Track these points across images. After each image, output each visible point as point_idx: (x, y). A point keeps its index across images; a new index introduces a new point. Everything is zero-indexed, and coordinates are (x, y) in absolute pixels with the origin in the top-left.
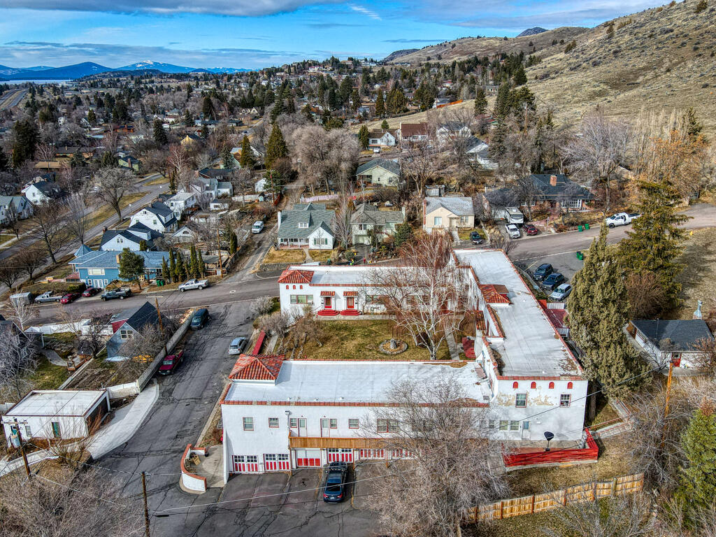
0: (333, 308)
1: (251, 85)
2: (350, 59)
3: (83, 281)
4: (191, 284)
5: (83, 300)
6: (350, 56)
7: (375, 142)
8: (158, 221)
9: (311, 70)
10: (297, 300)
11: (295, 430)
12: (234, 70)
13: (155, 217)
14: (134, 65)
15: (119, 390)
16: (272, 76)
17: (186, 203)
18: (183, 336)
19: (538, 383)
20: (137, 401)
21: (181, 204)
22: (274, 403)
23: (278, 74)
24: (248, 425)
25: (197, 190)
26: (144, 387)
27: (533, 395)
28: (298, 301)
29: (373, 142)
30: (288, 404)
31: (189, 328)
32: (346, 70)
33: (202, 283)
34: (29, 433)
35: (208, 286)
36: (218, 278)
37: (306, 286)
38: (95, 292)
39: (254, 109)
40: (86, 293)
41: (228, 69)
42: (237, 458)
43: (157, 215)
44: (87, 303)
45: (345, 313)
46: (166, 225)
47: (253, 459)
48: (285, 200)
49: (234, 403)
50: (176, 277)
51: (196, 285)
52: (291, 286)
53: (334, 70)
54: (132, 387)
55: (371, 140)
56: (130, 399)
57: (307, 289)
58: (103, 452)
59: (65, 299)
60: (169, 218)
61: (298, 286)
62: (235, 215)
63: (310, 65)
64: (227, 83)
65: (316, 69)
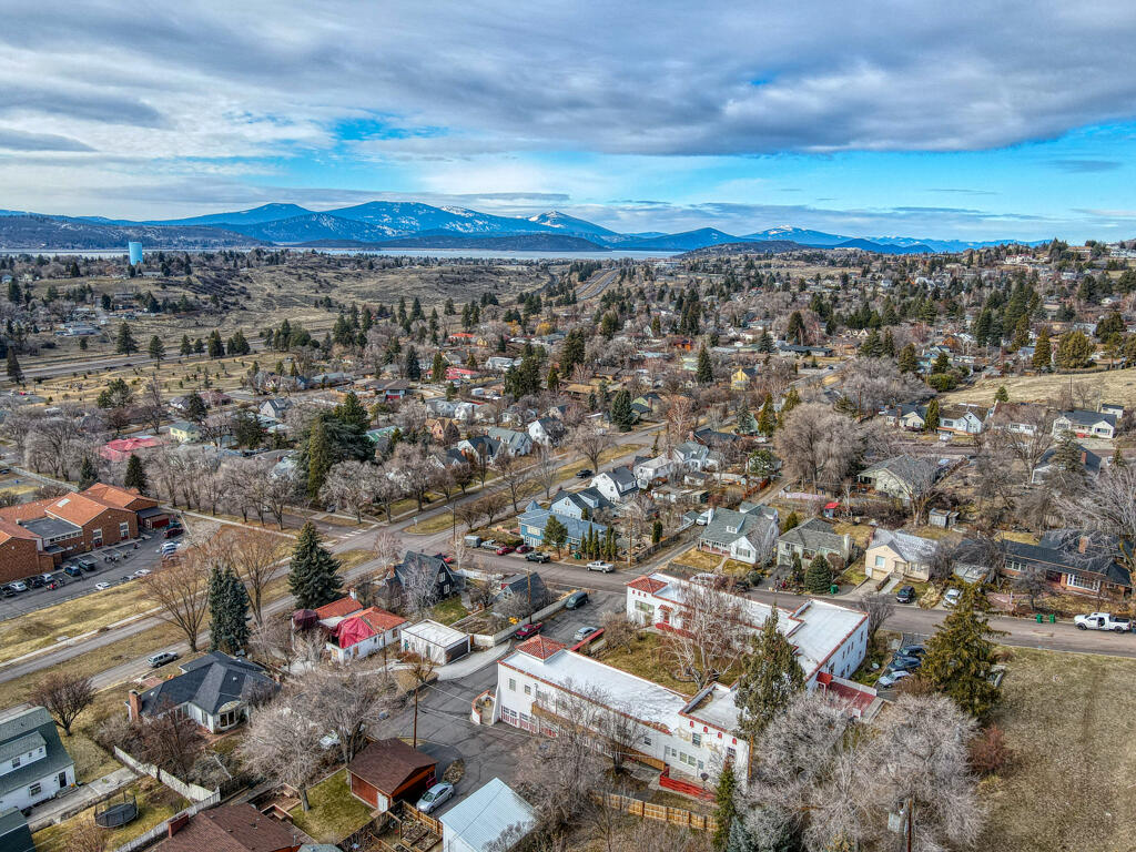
0: (670, 624)
1: (896, 283)
2: (1091, 244)
3: (522, 536)
4: (597, 565)
5: (514, 555)
6: (1090, 239)
7: (951, 424)
8: (615, 488)
9: (1009, 261)
10: (641, 606)
11: (540, 701)
12: (915, 241)
13: (613, 484)
14: (766, 233)
15: (480, 638)
16: (938, 269)
17: (656, 471)
18: (556, 612)
19: (710, 729)
20: (489, 652)
21: (650, 472)
22: (529, 675)
23: (948, 266)
24: (512, 684)
25: (679, 457)
26: (499, 643)
27: (705, 739)
28: (642, 608)
29: (947, 423)
30: (536, 678)
31: (564, 607)
32: (1073, 263)
33: (607, 567)
34: (413, 649)
35: (612, 571)
36: (626, 566)
37: (649, 595)
38: (526, 550)
39: (864, 331)
40: (519, 549)
41: (904, 240)
42: (505, 709)
43: (615, 482)
44: (514, 558)
45: (679, 632)
46: (622, 494)
47: (514, 713)
48: (768, 489)
49: (508, 666)
50: (591, 554)
51: (601, 567)
52: (637, 591)
53: (1050, 262)
54: (489, 640)
55: (943, 421)
56: (487, 648)
57: (649, 599)
58: (446, 678)
59: (501, 550)
60: (629, 486)
61: (643, 593)
62: (698, 497)
63: (1009, 253)
64: (860, 279)
65: (1019, 259)
